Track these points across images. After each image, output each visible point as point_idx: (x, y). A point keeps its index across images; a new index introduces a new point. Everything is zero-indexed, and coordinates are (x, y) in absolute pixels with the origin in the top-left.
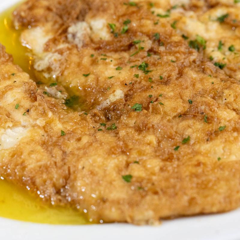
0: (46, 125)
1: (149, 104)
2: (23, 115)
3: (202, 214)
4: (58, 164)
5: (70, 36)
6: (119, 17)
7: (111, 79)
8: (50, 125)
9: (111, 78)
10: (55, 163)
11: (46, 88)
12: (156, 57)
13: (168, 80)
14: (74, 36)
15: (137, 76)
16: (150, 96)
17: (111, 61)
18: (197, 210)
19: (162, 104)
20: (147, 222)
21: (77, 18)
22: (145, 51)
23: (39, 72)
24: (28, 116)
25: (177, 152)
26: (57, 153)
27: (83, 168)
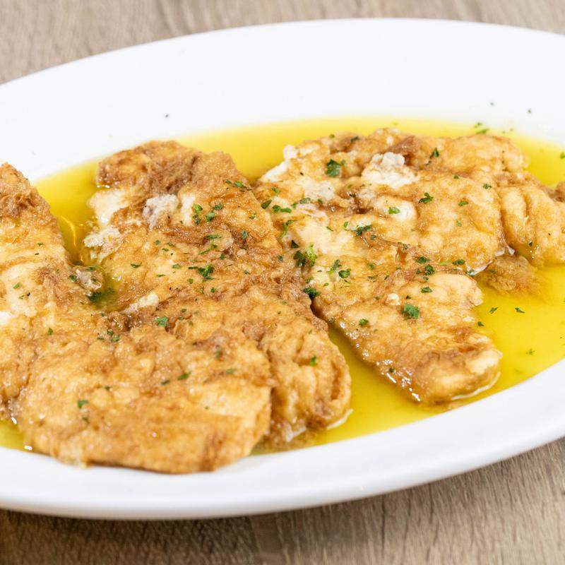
0: (36, 317)
1: (176, 321)
2: (20, 298)
3: (141, 468)
4: (20, 369)
5: (146, 210)
6: (212, 198)
7: (161, 278)
8: (41, 317)
9: (160, 276)
10: (18, 365)
11: (78, 271)
12: (230, 262)
13: (221, 296)
14: (151, 211)
15: (191, 281)
16: (184, 311)
17: (172, 254)
18: (136, 462)
19: (191, 324)
20: (72, 462)
21: (169, 188)
22: (219, 251)
23: (87, 248)
24: (26, 301)
25: (163, 387)
26: (27, 354)
27: (44, 379)
